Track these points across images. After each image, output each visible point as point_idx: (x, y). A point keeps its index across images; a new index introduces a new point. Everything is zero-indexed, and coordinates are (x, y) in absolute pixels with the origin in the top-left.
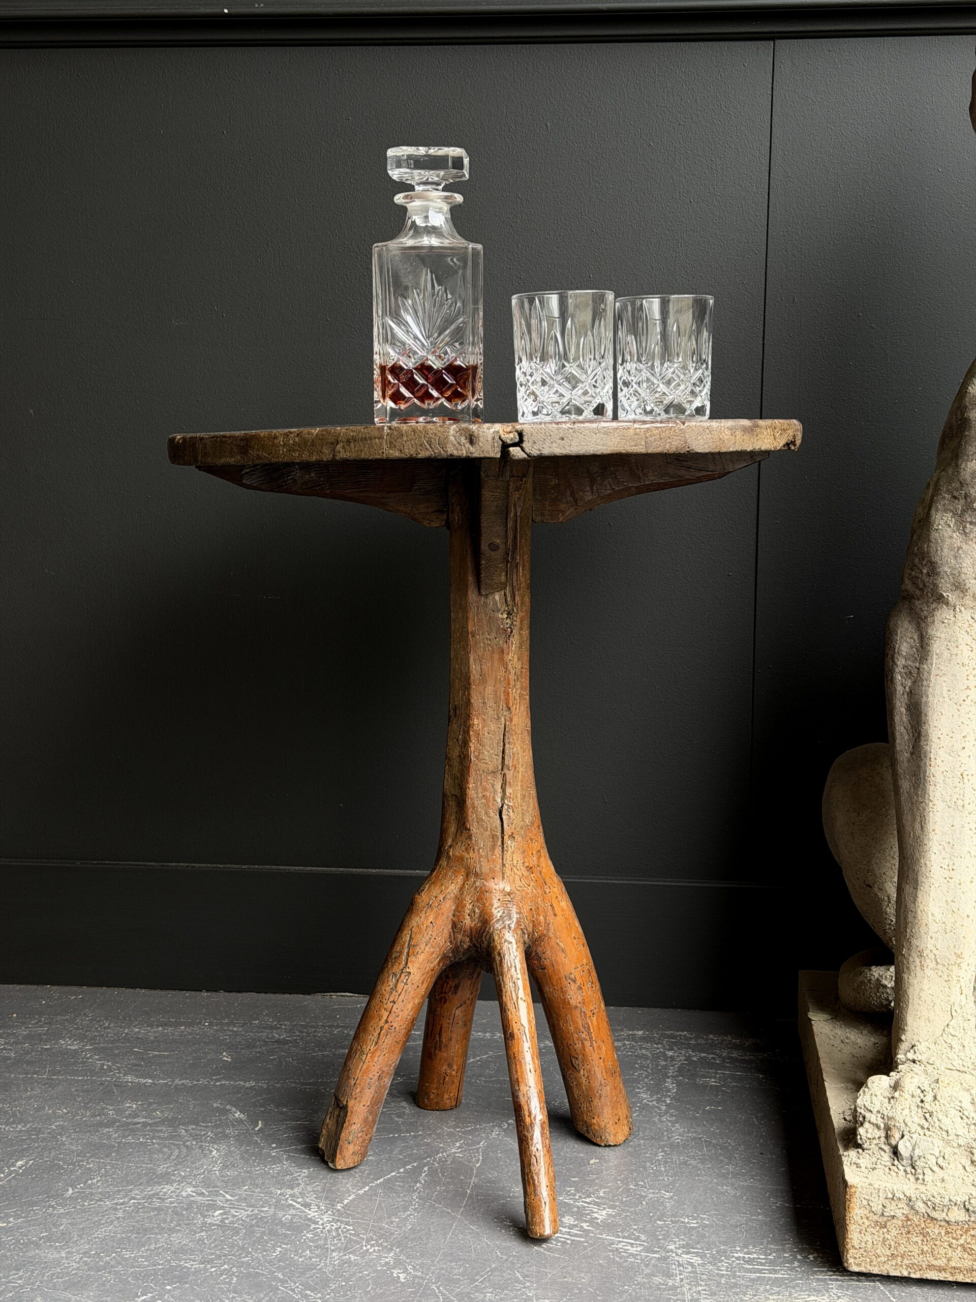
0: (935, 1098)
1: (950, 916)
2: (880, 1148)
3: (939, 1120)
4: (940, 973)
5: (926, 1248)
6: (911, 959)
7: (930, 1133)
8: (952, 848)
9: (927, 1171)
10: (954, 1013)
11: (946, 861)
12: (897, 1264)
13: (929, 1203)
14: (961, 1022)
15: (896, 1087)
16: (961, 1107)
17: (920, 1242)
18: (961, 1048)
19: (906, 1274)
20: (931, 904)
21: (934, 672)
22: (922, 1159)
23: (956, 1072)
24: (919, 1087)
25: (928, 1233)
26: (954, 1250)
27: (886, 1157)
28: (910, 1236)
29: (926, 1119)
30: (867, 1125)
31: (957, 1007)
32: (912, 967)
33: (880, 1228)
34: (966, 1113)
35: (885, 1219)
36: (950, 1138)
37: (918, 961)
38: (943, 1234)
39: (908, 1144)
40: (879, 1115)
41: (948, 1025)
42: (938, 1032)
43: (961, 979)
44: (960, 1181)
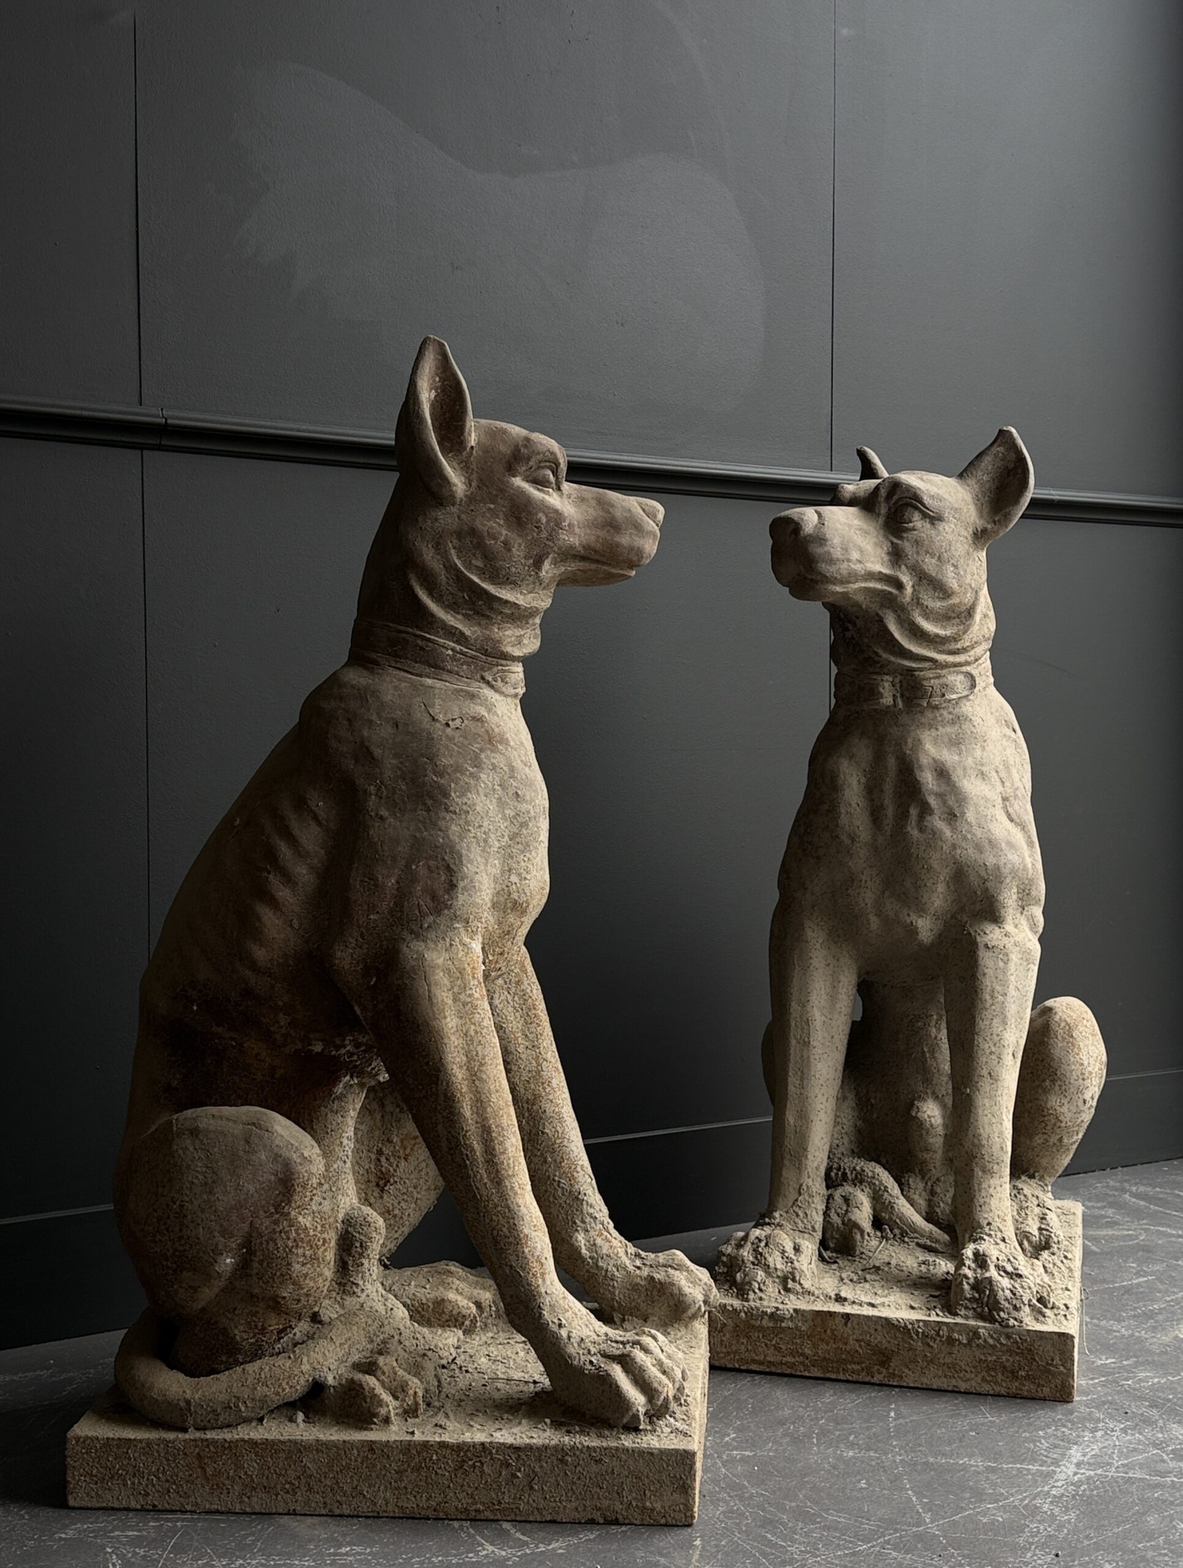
4: (794, 1163)
5: (750, 1348)
13: (749, 1314)
14: (807, 1198)
15: (744, 1238)
17: (746, 1343)
18: (805, 1216)
19: (737, 1366)
23: (798, 1232)
24: (758, 1238)
25: (751, 1336)
26: (769, 1348)
31: (804, 1187)
38: (761, 1337)
41: (797, 1200)
42: (790, 1204)
43: (810, 1168)
44: (773, 1300)
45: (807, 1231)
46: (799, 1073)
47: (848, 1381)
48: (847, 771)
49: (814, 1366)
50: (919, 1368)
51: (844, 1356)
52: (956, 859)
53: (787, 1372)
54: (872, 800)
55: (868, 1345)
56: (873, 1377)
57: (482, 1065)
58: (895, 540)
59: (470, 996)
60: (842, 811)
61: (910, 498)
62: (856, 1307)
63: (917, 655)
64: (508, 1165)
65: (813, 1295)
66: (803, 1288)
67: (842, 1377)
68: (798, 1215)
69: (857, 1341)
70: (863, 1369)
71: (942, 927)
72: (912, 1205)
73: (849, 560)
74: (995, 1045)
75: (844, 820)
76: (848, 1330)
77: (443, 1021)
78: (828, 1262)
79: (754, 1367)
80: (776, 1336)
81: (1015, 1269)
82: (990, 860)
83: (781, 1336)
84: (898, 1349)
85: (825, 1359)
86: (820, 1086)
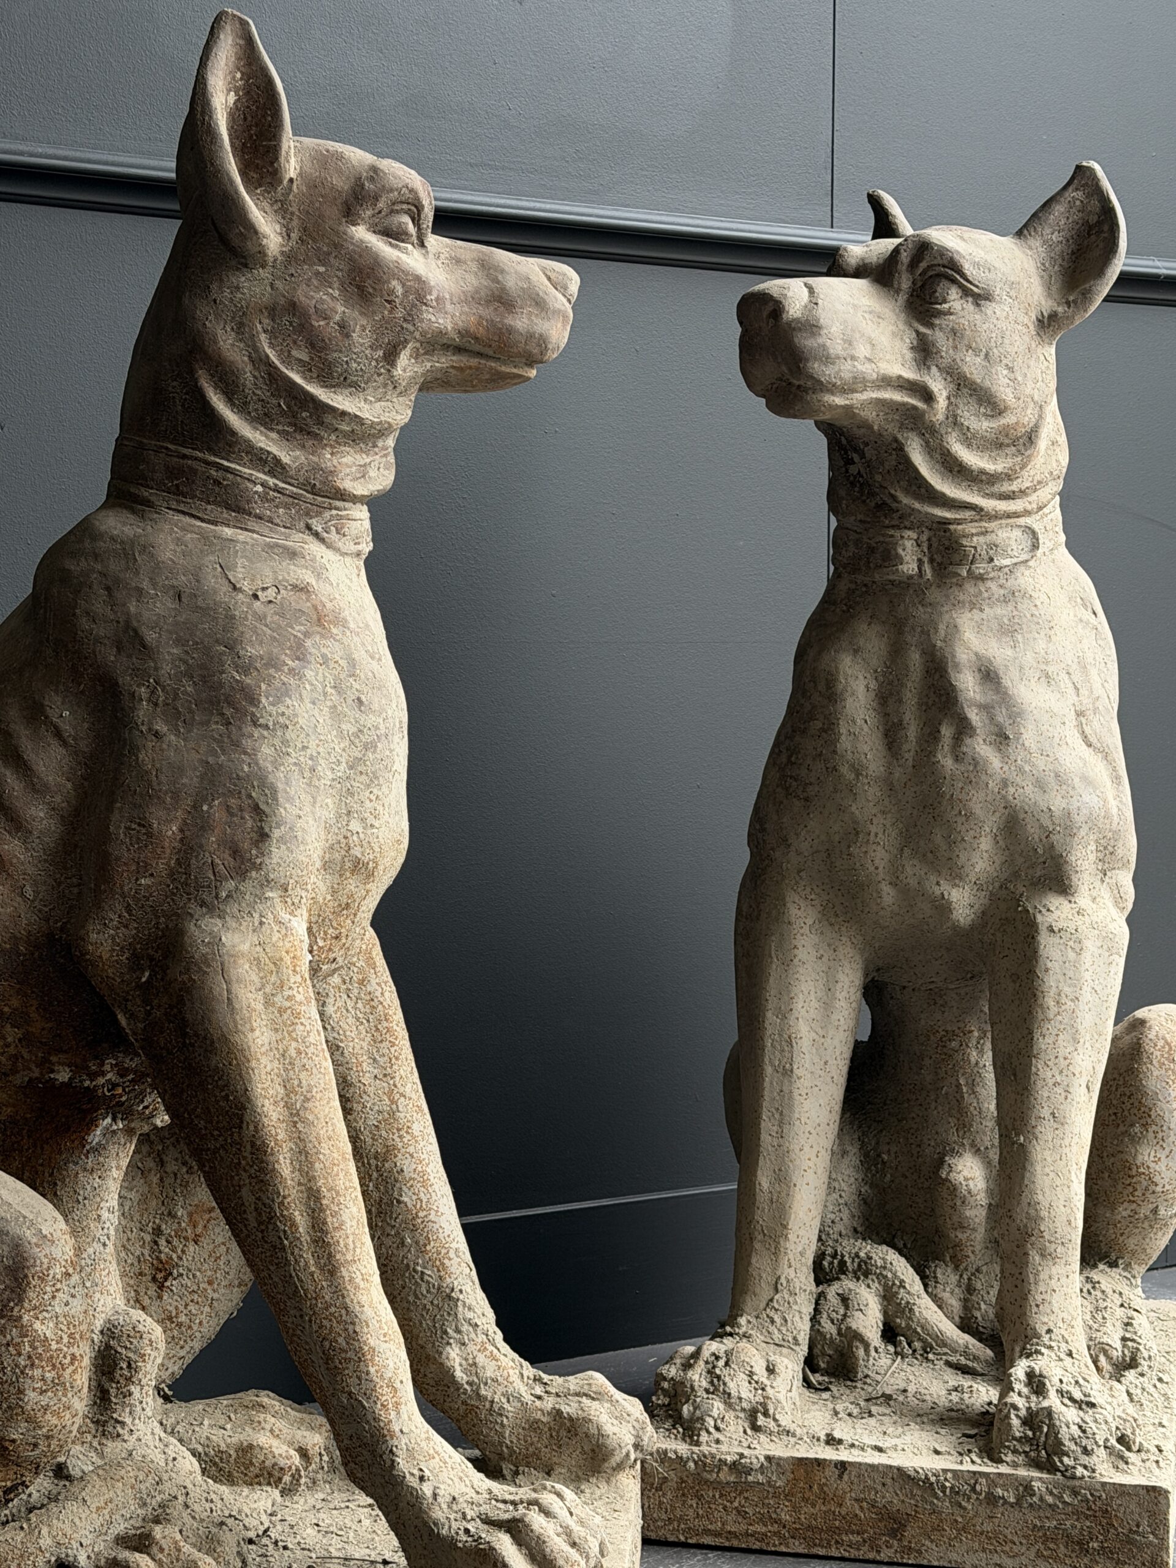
1: (777, 1185)
4: (768, 1246)
5: (701, 1512)
8: (781, 1115)
11: (775, 1128)
13: (701, 1464)
14: (785, 1296)
15: (695, 1353)
17: (695, 1506)
18: (783, 1322)
19: (682, 1539)
23: (773, 1346)
24: (714, 1354)
25: (702, 1496)
26: (729, 1513)
28: (685, 1499)
31: (783, 1280)
36: (732, 1401)
38: (717, 1496)
41: (772, 1299)
42: (762, 1305)
43: (789, 1252)
45: (785, 1344)
46: (777, 1116)
47: (842, 1559)
48: (850, 672)
49: (793, 1538)
50: (945, 1539)
51: (837, 1523)
52: (1007, 801)
53: (755, 1547)
54: (887, 715)
55: (873, 1506)
56: (878, 1552)
57: (307, 1100)
58: (922, 329)
59: (289, 998)
60: (843, 731)
61: (944, 266)
62: (855, 1452)
63: (953, 500)
64: (346, 1245)
65: (794, 1435)
66: (779, 1426)
67: (834, 1552)
68: (773, 1322)
69: (856, 1500)
70: (865, 1541)
71: (986, 901)
72: (940, 1307)
73: (853, 358)
74: (1061, 1072)
75: (845, 743)
76: (844, 1485)
77: (250, 1035)
78: (817, 1389)
79: (707, 1540)
80: (740, 1494)
81: (1085, 1396)
82: (1057, 803)
83: (746, 1495)
84: (916, 1512)
85: (809, 1527)
86: (807, 1134)
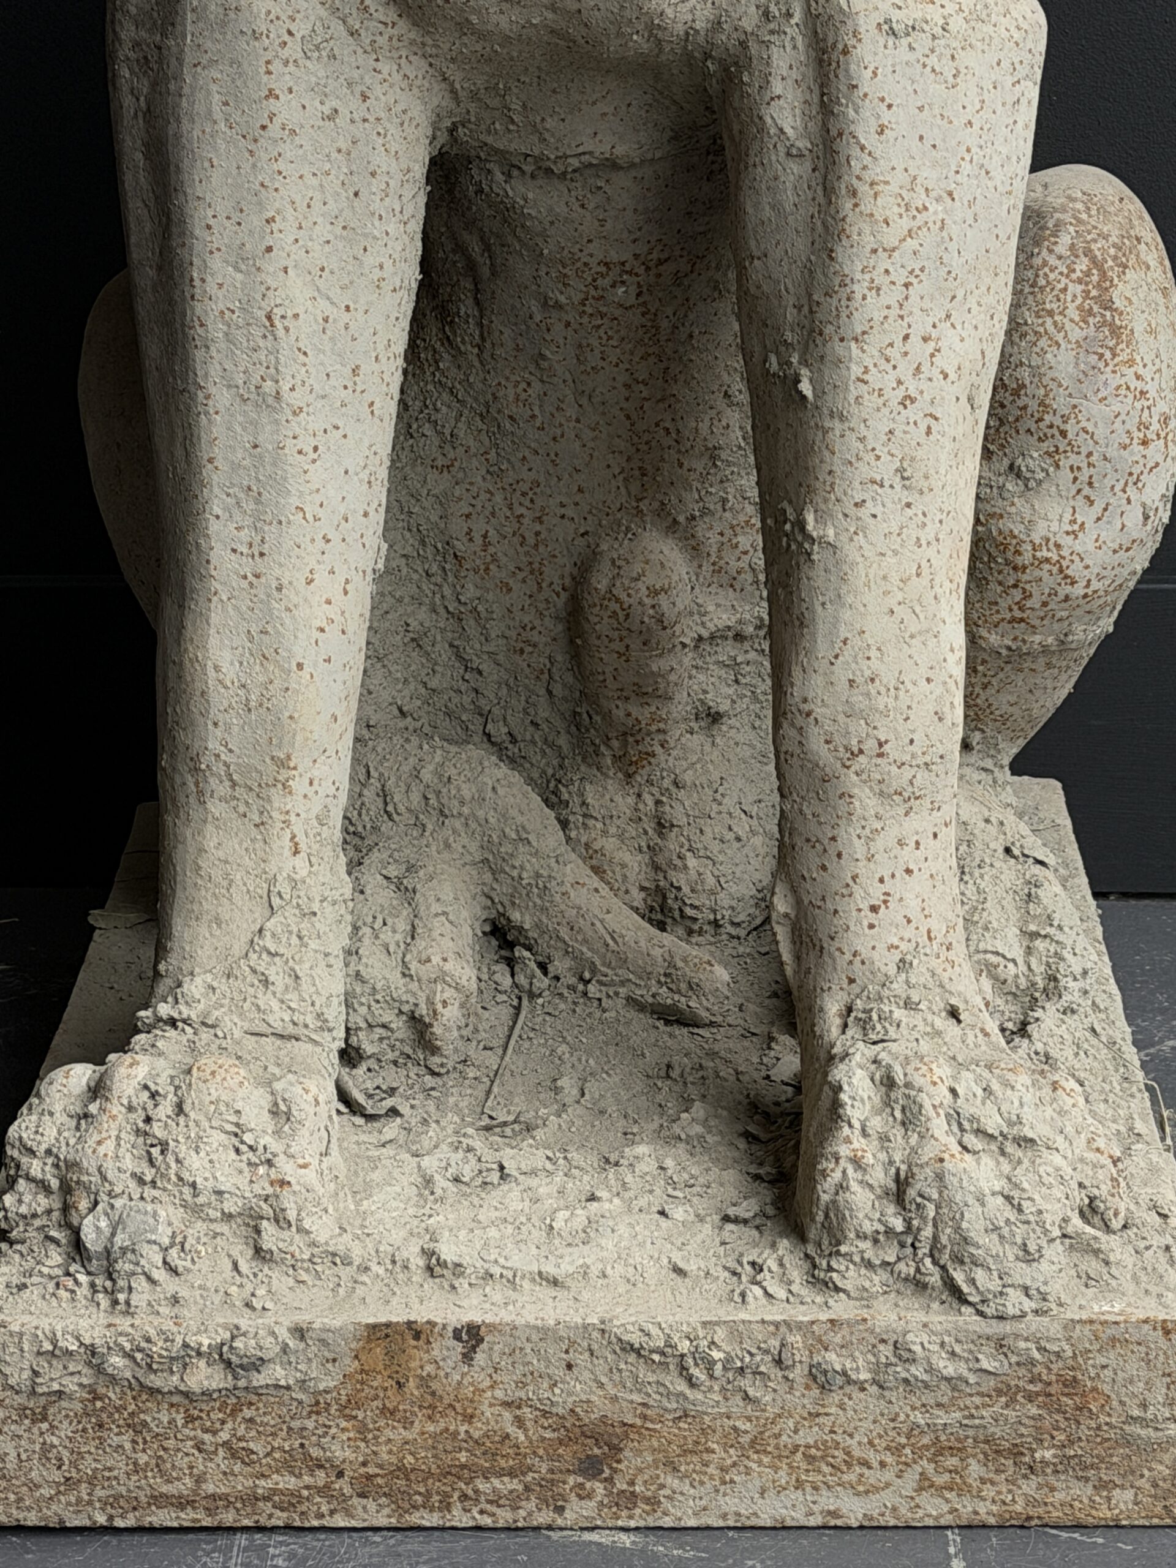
0: (180, 1109)
1: (258, 668)
2: (49, 1238)
3: (178, 1161)
4: (242, 809)
5: (143, 1459)
6: (178, 780)
7: (156, 1193)
8: (258, 502)
9: (140, 1284)
10: (276, 901)
11: (244, 535)
12: (79, 1501)
13: (139, 1356)
14: (291, 920)
15: (97, 1090)
16: (237, 1125)
17: (128, 1446)
18: (289, 981)
19: (101, 1519)
20: (213, 641)
21: (189, 58)
22: (129, 1255)
23: (272, 1039)
24: (146, 1087)
25: (145, 1424)
26: (210, 1456)
27: (56, 1257)
28: (105, 1434)
29: (151, 1162)
30: (22, 1184)
31: (283, 885)
32: (183, 800)
33: (33, 1422)
34: (248, 1138)
35: (43, 1400)
36: (201, 1200)
37: (190, 781)
38: (180, 1422)
39: (103, 1224)
40: (50, 1161)
41: (260, 931)
42: (238, 948)
43: (293, 818)
44: (217, 1299)
45: (300, 1031)
49: (362, 1495)
50: (712, 1470)
51: (463, 1457)
53: (274, 1522)
55: (545, 1414)
56: (560, 1510)
62: (497, 1293)
65: (347, 1262)
66: (314, 1244)
67: (459, 1518)
69: (507, 1404)
70: (527, 1488)
76: (478, 1373)
80: (233, 1413)
81: (1010, 1124)
83: (248, 1413)
84: (644, 1417)
85: (401, 1470)
86: (320, 544)
